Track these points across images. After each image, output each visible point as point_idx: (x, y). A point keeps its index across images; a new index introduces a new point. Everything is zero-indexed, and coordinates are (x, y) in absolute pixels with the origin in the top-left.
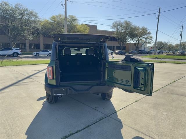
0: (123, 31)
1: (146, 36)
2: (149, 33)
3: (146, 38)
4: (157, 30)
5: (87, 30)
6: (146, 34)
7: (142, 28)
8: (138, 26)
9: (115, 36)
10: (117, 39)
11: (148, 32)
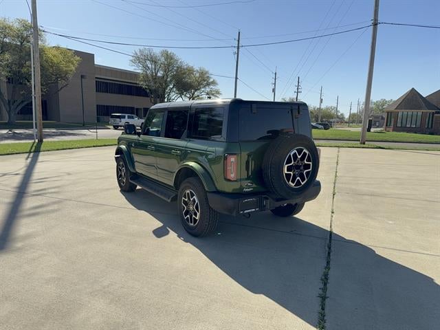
0: (160, 74)
1: (208, 89)
2: (214, 83)
3: (207, 94)
4: (236, 78)
5: (72, 64)
6: (208, 84)
7: (198, 69)
8: (191, 65)
9: (143, 84)
10: (148, 91)
11: (211, 80)
